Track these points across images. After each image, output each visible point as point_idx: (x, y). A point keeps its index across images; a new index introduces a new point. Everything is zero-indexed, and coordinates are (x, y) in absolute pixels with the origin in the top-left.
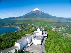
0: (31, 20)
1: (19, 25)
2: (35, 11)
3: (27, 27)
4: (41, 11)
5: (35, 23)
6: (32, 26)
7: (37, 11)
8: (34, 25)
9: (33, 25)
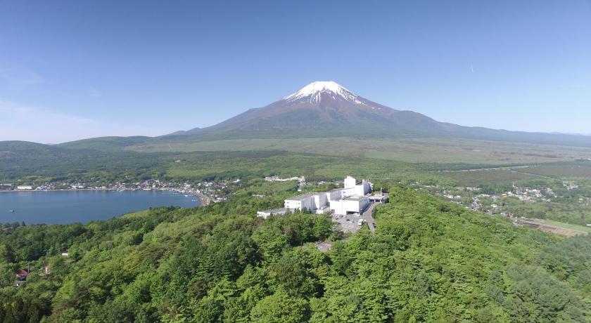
0: (283, 153)
1: (199, 178)
2: (305, 98)
3: (260, 189)
4: (359, 98)
5: (313, 170)
6: (293, 185)
7: (326, 95)
8: (307, 181)
9: (302, 179)
